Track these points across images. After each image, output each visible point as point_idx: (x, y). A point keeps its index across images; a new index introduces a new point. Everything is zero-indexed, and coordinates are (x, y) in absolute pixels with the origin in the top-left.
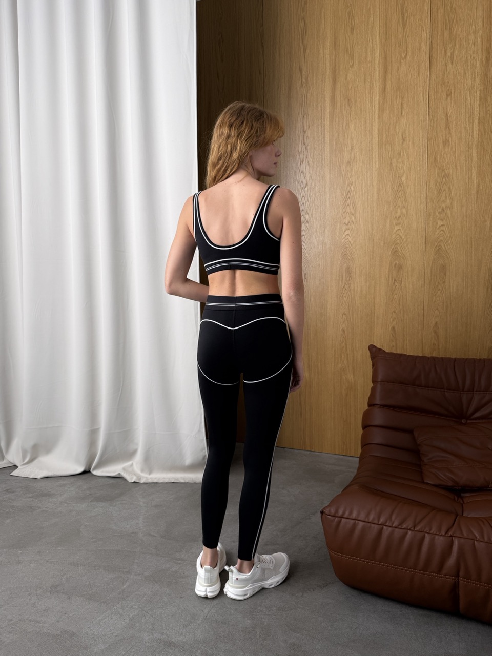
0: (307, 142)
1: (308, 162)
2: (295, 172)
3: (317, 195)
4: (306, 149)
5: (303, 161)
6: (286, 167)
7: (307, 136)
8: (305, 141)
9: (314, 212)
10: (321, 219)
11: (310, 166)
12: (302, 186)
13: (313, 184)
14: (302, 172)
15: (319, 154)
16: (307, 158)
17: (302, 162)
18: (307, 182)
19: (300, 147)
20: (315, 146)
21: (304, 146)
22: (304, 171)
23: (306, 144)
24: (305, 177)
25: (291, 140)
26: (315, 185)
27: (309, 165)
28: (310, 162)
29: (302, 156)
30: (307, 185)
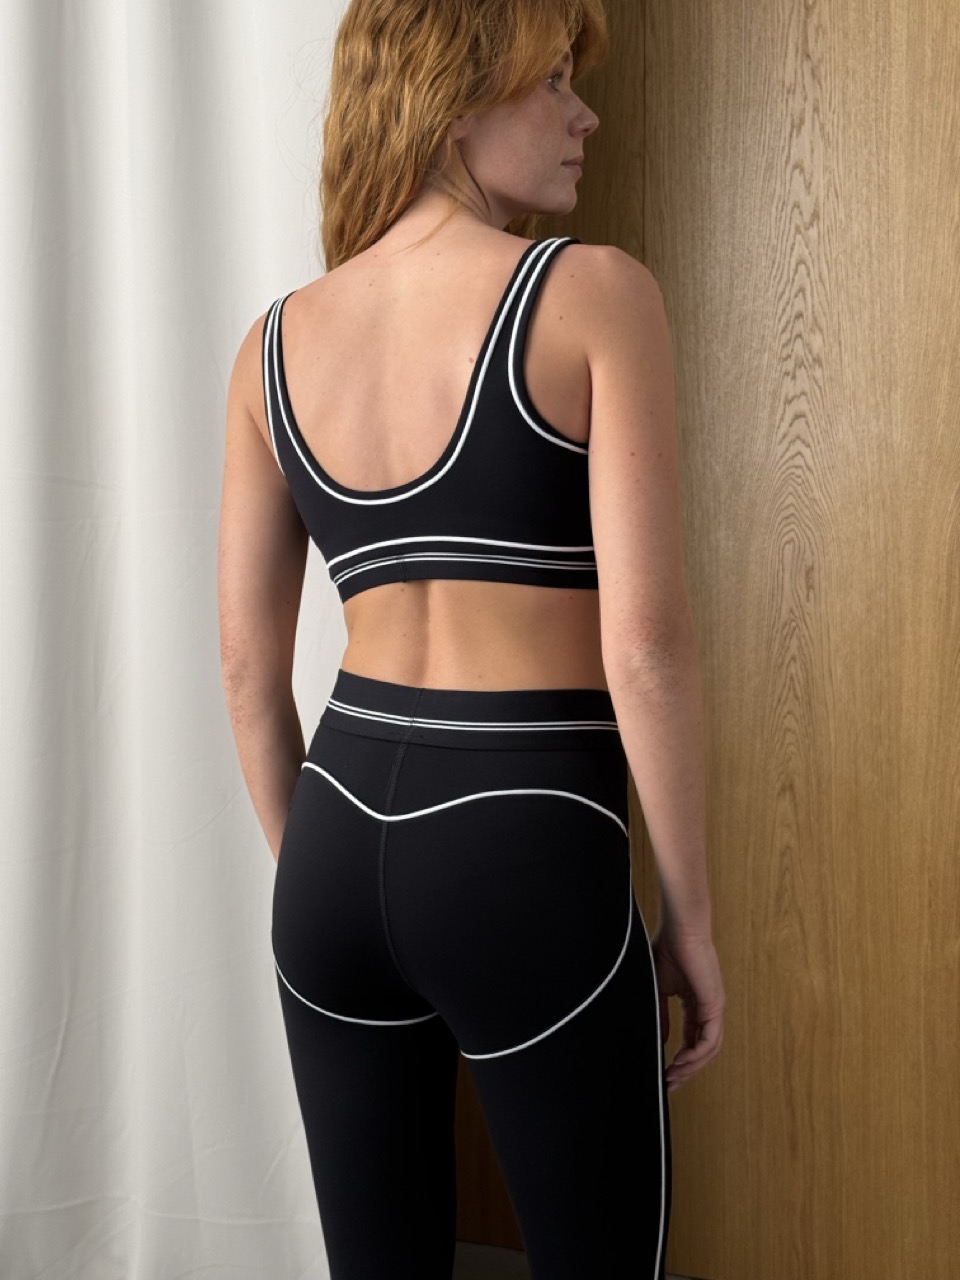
0: (816, 48)
1: (822, 128)
2: (770, 167)
3: (858, 255)
4: (814, 75)
5: (802, 121)
6: (734, 149)
7: (819, 27)
8: (811, 45)
9: (846, 325)
10: (873, 351)
11: (827, 143)
12: (797, 220)
13: (841, 215)
14: (796, 167)
15: (867, 95)
16: (816, 110)
17: (797, 126)
18: (816, 204)
19: (790, 68)
20: (851, 63)
21: (807, 66)
22: (807, 164)
23: (815, 57)
24: (808, 186)
25: (755, 40)
26: (848, 216)
27: (824, 136)
28: (828, 128)
29: (796, 104)
30: (815, 216)
